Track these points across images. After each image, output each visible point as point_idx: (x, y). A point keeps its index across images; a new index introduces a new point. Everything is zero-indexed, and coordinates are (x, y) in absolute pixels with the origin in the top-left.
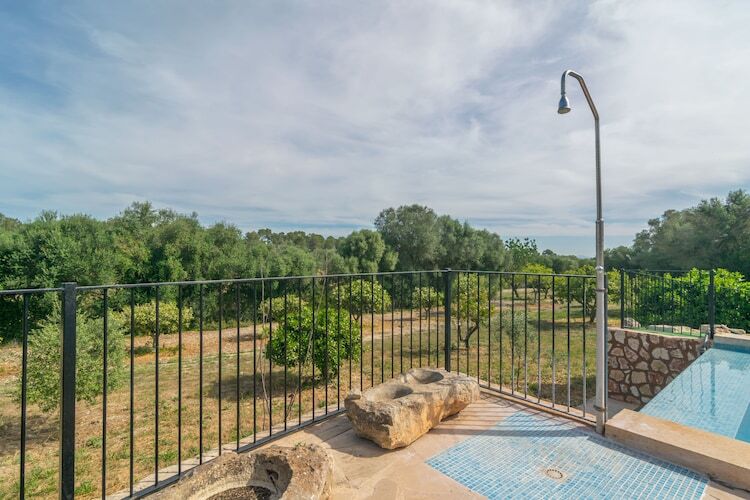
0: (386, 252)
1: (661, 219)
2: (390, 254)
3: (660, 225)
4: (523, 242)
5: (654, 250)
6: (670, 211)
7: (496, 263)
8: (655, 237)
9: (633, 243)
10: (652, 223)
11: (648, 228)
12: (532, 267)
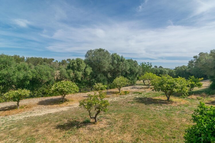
0: (86, 67)
1: (198, 56)
2: (88, 69)
3: (198, 58)
4: (147, 64)
5: (194, 67)
6: (201, 53)
7: (135, 72)
8: (195, 62)
9: (188, 64)
10: (195, 57)
11: (193, 59)
12: (148, 74)
